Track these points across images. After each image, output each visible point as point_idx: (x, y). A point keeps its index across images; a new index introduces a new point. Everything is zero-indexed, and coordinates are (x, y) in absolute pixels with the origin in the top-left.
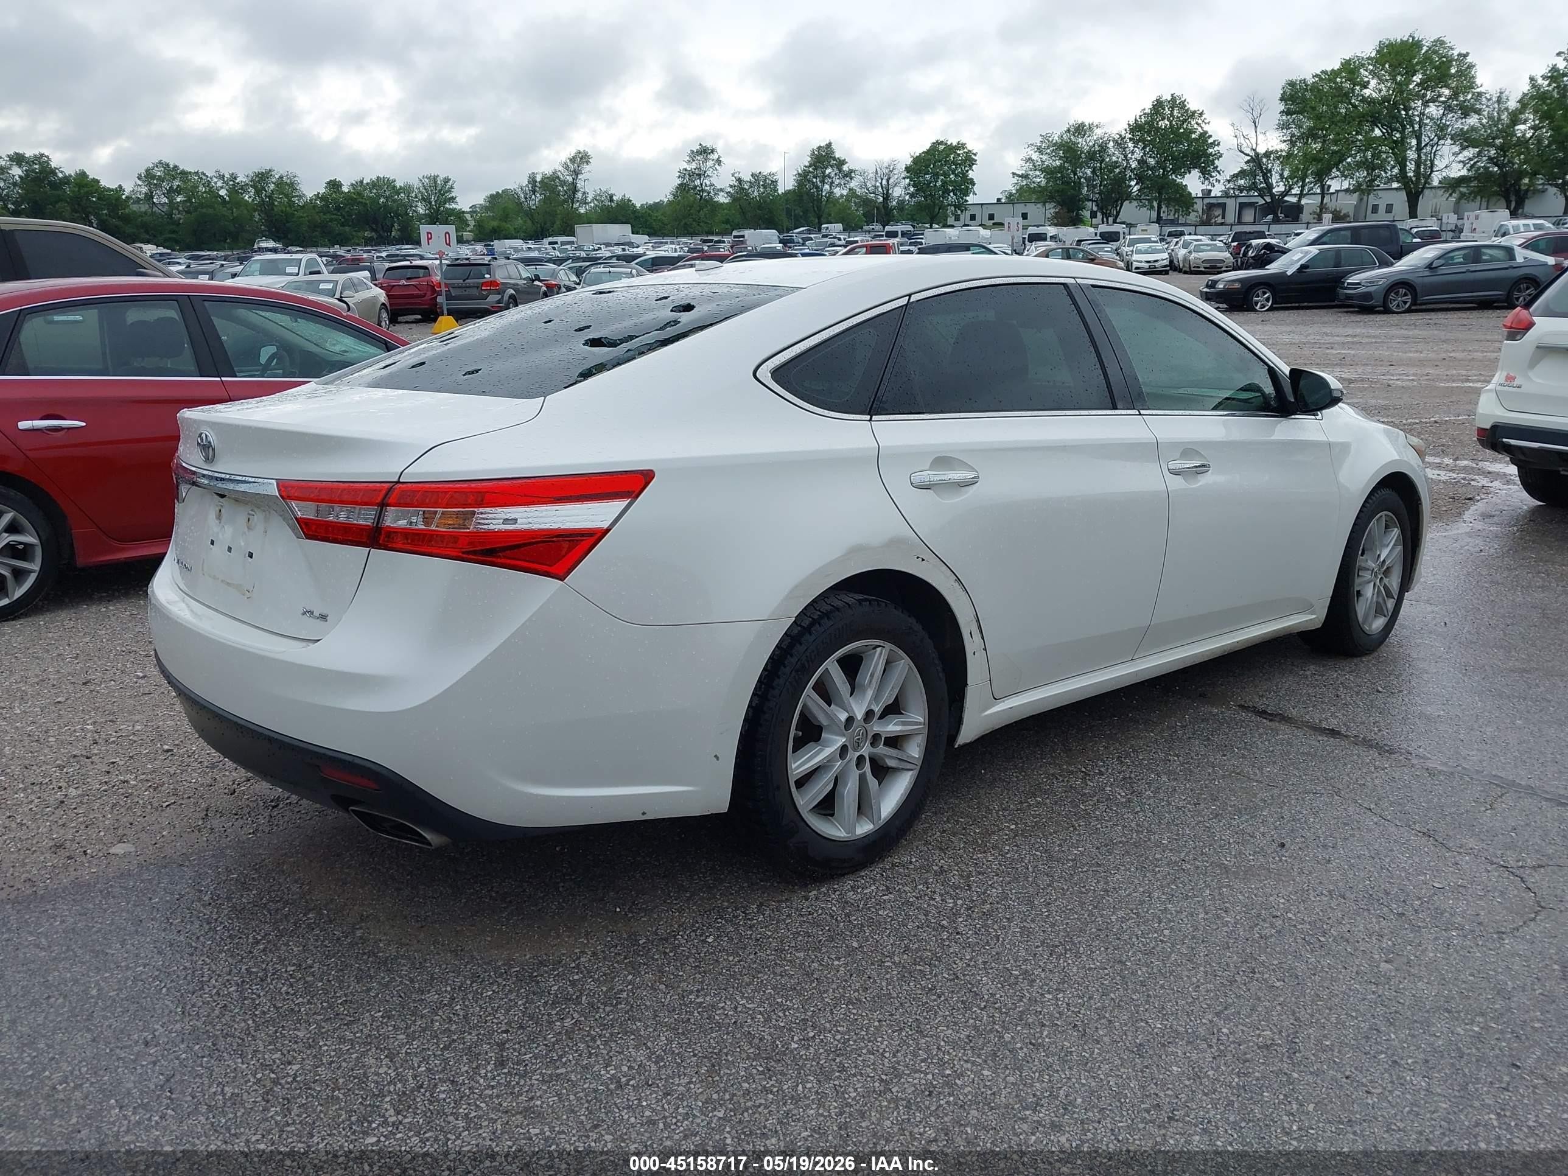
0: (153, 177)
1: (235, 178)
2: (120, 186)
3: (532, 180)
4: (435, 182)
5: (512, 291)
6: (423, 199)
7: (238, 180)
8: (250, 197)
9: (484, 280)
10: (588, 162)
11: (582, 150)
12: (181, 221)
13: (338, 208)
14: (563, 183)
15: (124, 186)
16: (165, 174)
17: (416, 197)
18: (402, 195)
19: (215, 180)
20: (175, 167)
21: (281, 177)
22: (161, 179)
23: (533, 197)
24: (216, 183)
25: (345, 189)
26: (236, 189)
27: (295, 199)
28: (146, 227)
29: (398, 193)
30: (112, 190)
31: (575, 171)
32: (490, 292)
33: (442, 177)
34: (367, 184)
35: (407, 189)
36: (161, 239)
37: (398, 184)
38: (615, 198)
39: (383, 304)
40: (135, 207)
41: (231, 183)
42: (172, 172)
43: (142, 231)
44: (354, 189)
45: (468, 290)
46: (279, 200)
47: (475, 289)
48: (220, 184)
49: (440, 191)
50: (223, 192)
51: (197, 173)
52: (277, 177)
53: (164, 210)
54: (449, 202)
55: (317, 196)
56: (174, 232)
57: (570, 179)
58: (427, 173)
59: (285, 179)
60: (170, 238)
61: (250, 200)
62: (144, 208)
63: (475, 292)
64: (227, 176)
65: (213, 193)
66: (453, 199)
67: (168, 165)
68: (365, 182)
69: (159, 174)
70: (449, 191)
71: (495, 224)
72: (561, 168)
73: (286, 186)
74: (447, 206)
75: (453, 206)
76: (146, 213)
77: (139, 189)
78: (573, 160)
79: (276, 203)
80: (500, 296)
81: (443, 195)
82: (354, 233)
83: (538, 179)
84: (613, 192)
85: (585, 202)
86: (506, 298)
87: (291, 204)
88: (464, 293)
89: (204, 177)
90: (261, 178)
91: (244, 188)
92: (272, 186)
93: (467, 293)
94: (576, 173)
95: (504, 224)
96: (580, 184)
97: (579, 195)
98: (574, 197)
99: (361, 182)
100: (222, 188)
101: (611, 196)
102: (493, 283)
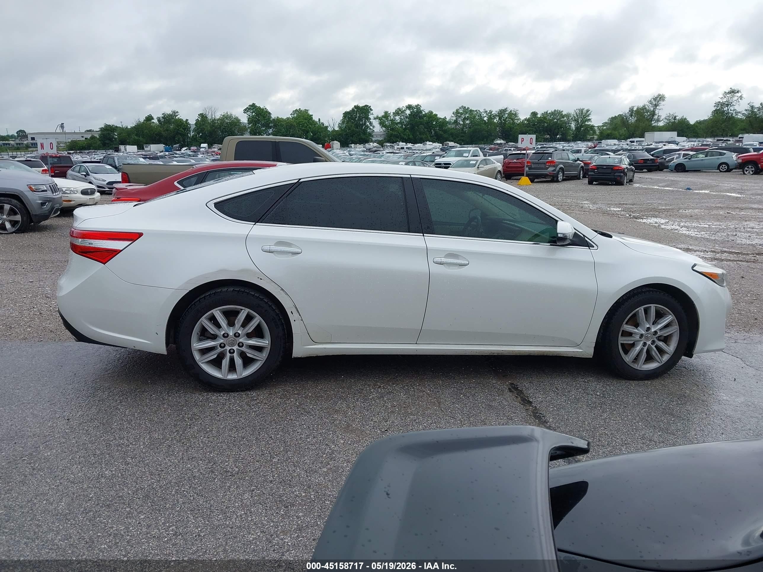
0: (459, 113)
1: (491, 112)
2: (445, 117)
3: (631, 110)
4: (582, 112)
5: (562, 166)
6: (575, 120)
7: (493, 113)
8: (497, 120)
9: (548, 160)
10: (663, 100)
11: (661, 94)
12: (467, 132)
13: (534, 125)
14: (648, 111)
15: (446, 117)
16: (464, 111)
17: (572, 119)
18: (565, 118)
19: (483, 113)
20: (468, 108)
21: (511, 111)
22: (462, 114)
23: (631, 118)
24: (483, 115)
25: (539, 116)
26: (491, 117)
27: (516, 121)
28: (452, 134)
29: (563, 117)
30: (442, 119)
31: (655, 105)
32: (550, 166)
33: (585, 109)
34: (550, 113)
35: (568, 115)
36: (457, 139)
37: (564, 113)
38: (677, 118)
39: (499, 171)
40: (449, 126)
41: (489, 114)
42: (466, 110)
43: (451, 136)
44: (543, 115)
45: (540, 165)
46: (509, 121)
47: (543, 165)
48: (485, 115)
49: (584, 116)
50: (485, 119)
51: (476, 111)
52: (509, 111)
53: (461, 127)
54: (588, 121)
55: (526, 119)
56: (463, 136)
57: (652, 109)
58: (579, 107)
59: (512, 112)
60: (461, 139)
61: (497, 122)
62: (453, 126)
63: (543, 166)
64: (488, 112)
65: (481, 118)
66: (590, 120)
67: (465, 107)
68: (548, 112)
69: (461, 111)
70: (588, 116)
71: (609, 132)
72: (648, 104)
73: (513, 115)
74: (586, 123)
75: (589, 123)
76: (453, 128)
77: (452, 118)
78: (655, 99)
79: (507, 123)
80: (555, 168)
81: (585, 118)
82: (540, 136)
83: (635, 109)
84: (676, 115)
85: (658, 120)
86: (558, 169)
87: (514, 123)
88: (538, 166)
89: (479, 112)
90: (502, 112)
91: (495, 116)
92: (506, 115)
93: (539, 166)
94: (656, 105)
95: (614, 132)
96: (656, 112)
97: (656, 117)
98: (653, 118)
99: (547, 112)
100: (485, 117)
101: (675, 117)
102: (552, 162)
